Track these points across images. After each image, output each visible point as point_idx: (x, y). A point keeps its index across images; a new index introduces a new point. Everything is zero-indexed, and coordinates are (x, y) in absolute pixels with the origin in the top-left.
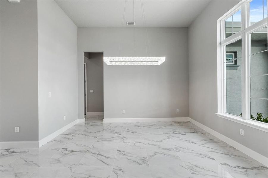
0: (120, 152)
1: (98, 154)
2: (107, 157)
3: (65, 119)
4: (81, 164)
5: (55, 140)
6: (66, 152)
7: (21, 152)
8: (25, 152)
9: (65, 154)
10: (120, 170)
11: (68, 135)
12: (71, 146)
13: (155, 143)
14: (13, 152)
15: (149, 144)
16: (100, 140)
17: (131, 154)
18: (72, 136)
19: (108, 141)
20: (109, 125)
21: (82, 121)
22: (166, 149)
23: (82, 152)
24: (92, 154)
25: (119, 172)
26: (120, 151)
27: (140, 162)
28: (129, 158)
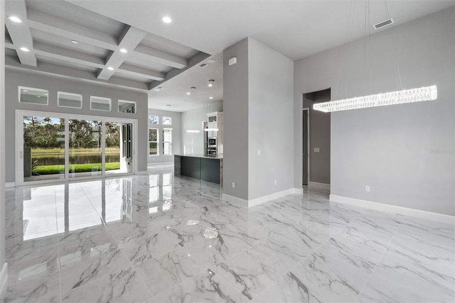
0: (333, 242)
1: (303, 233)
2: (312, 240)
3: (275, 184)
4: (281, 235)
5: (262, 205)
6: (269, 218)
7: (236, 207)
8: (238, 208)
9: (268, 220)
10: (323, 257)
11: (277, 203)
12: (276, 214)
13: (414, 256)
14: (231, 205)
15: (398, 252)
16: (312, 219)
17: (349, 249)
18: (281, 206)
19: (324, 224)
20: (336, 205)
21: (299, 191)
22: (432, 272)
23: (285, 224)
24: (295, 230)
25: (319, 259)
26: (334, 240)
27: (359, 263)
28: (343, 252)
